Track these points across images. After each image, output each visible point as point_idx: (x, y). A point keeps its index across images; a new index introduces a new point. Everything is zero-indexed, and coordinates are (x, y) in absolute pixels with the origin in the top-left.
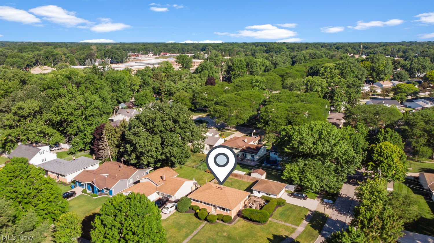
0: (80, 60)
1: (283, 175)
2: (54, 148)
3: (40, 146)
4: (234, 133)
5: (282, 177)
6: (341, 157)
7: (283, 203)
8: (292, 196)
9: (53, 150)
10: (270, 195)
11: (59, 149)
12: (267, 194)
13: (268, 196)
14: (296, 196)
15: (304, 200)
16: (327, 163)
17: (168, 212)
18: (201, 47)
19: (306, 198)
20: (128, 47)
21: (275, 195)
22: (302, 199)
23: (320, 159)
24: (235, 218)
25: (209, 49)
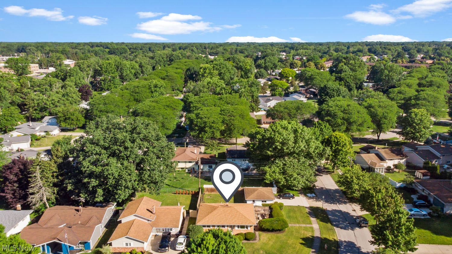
1: (266, 179)
8: (281, 198)
10: (265, 201)
12: (263, 201)
14: (285, 197)
15: (293, 199)
16: (302, 159)
17: (183, 248)
21: (271, 201)
24: (254, 233)
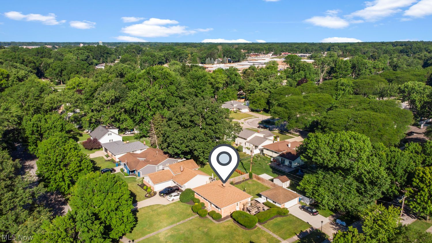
0: (202, 58)
1: (299, 185)
2: (127, 132)
3: (111, 129)
4: (293, 137)
5: (298, 187)
6: (365, 176)
7: (285, 214)
8: (302, 209)
9: (126, 133)
11: (131, 134)
12: (273, 202)
13: (274, 203)
14: (306, 209)
15: (313, 215)
17: (171, 200)
18: (327, 47)
19: (315, 214)
20: (253, 47)
21: (281, 204)
22: (311, 214)
23: (342, 174)
24: (227, 217)
25: (335, 49)
